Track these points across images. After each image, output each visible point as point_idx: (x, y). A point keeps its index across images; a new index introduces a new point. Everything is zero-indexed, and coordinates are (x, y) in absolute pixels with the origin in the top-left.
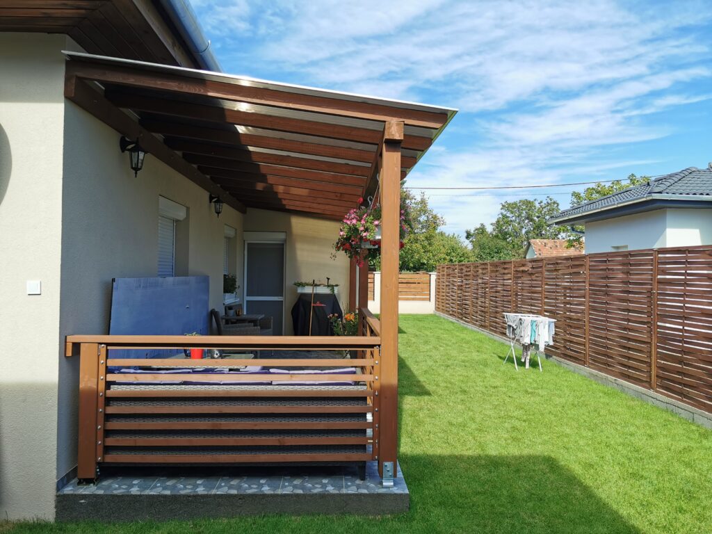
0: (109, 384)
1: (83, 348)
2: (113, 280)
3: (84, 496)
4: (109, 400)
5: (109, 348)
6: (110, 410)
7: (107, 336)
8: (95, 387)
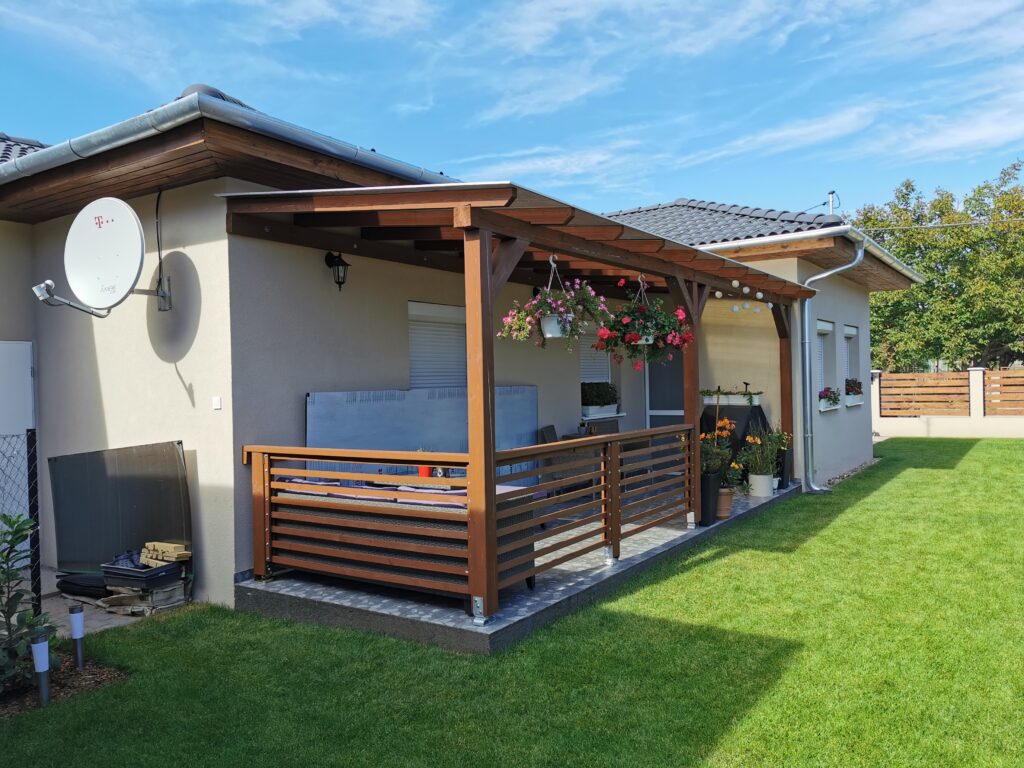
0: (274, 492)
1: (254, 455)
2: (308, 395)
3: (250, 590)
4: (275, 507)
5: (272, 457)
6: (275, 515)
7: (304, 448)
8: (262, 492)
